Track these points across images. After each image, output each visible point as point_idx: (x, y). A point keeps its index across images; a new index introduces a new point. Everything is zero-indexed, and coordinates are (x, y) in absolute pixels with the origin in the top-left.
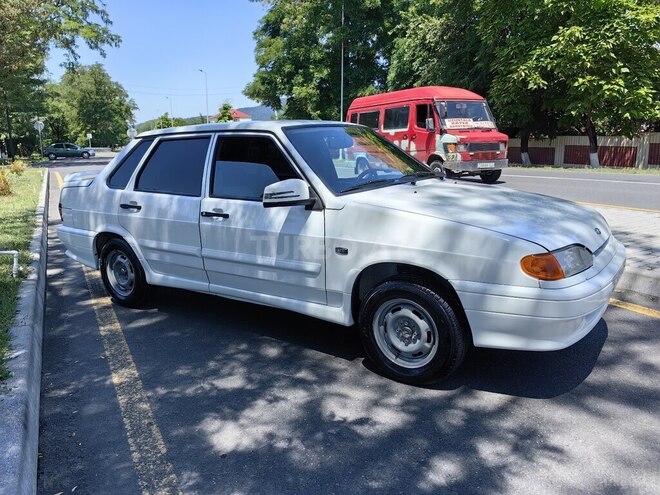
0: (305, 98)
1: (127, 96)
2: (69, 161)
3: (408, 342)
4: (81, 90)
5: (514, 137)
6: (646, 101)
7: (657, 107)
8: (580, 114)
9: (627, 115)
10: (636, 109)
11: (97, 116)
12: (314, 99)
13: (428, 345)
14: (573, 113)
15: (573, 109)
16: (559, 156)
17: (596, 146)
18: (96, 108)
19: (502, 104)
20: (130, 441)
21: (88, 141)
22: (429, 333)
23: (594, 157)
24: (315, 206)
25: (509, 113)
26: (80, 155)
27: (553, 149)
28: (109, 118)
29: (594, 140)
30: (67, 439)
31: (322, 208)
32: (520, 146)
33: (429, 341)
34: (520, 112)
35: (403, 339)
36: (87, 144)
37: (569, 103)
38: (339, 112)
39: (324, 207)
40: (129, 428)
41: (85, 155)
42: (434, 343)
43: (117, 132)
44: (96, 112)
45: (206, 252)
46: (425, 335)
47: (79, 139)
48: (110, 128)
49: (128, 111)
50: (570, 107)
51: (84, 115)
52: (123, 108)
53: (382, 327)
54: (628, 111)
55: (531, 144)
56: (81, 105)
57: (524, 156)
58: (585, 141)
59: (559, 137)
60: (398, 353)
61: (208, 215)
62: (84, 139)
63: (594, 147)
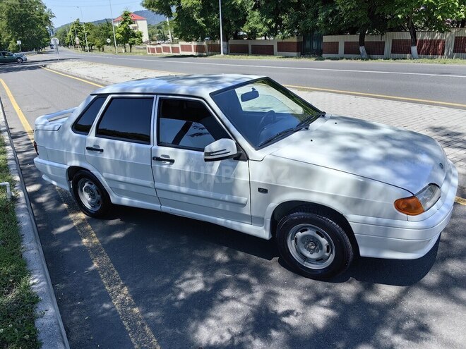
0: (191, 8)
1: (45, 7)
2: (7, 66)
3: (312, 251)
4: (7, 4)
5: (354, 34)
6: (454, 5)
7: (462, 10)
8: (405, 17)
9: (440, 17)
10: (446, 12)
11: (23, 25)
12: (198, 8)
13: (327, 254)
14: (400, 16)
15: (400, 13)
16: (388, 47)
17: (416, 40)
18: (21, 19)
19: (346, 10)
20: (133, 340)
21: (18, 46)
22: (328, 247)
23: (414, 49)
24: (241, 158)
25: (352, 17)
26: (15, 61)
27: (384, 42)
28: (33, 26)
29: (414, 35)
30: (88, 342)
31: (247, 159)
32: (358, 41)
33: (328, 252)
34: (360, 16)
35: (309, 249)
36: (17, 49)
37: (396, 8)
38: (219, 17)
39: (248, 159)
40: (129, 330)
41: (19, 60)
42: (332, 253)
43: (41, 38)
44: (22, 22)
45: (158, 185)
46: (325, 248)
47: (10, 45)
48: (35, 35)
49: (47, 19)
50: (397, 11)
51: (12, 25)
52: (43, 18)
53: (293, 241)
54: (440, 14)
55: (367, 39)
56: (9, 17)
57: (362, 49)
58: (407, 36)
59: (388, 33)
60: (305, 258)
61: (158, 159)
62: (14, 44)
63: (414, 41)
